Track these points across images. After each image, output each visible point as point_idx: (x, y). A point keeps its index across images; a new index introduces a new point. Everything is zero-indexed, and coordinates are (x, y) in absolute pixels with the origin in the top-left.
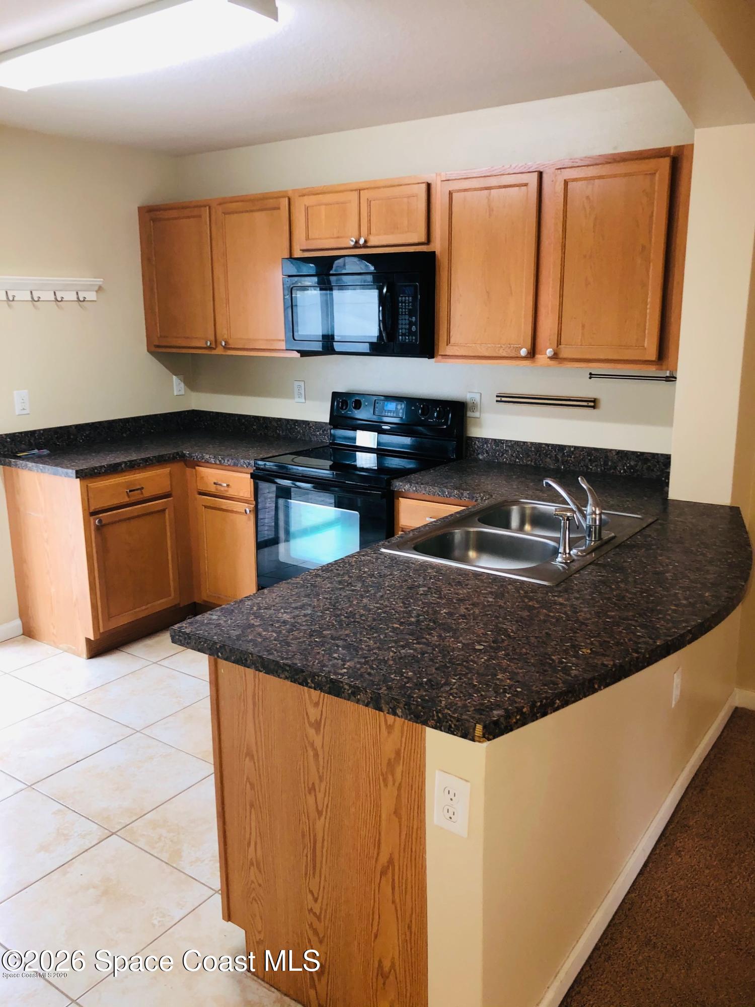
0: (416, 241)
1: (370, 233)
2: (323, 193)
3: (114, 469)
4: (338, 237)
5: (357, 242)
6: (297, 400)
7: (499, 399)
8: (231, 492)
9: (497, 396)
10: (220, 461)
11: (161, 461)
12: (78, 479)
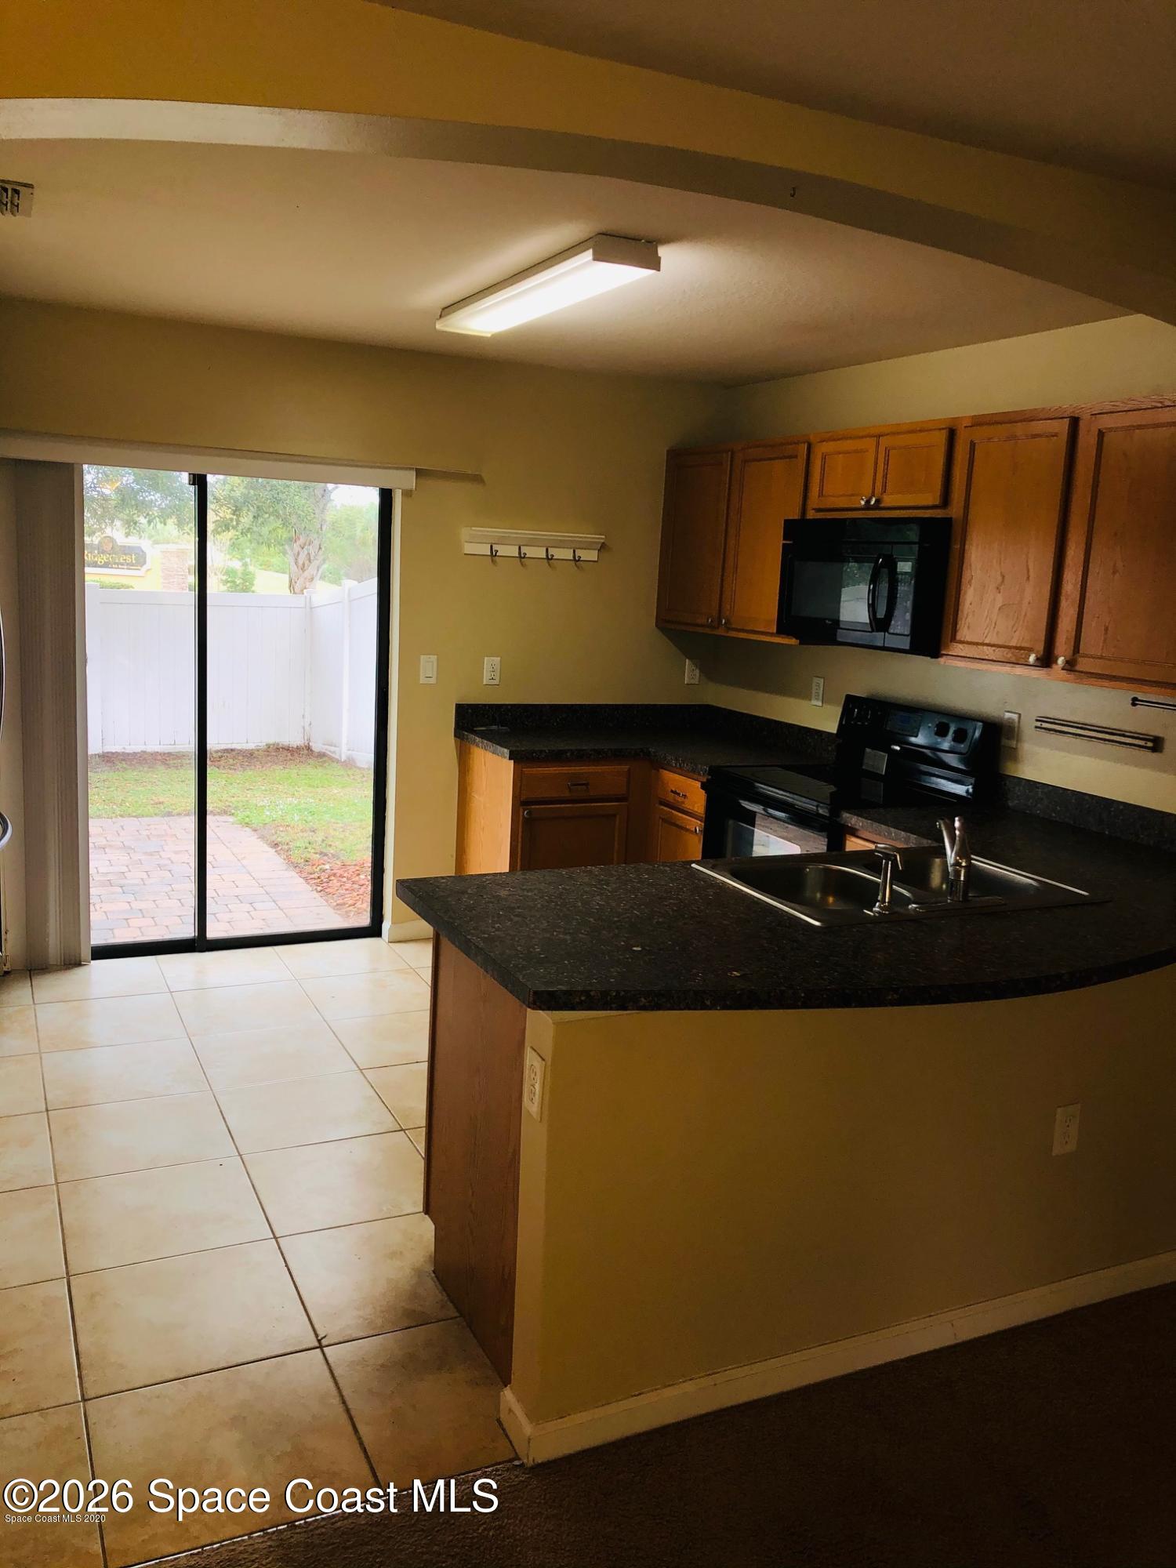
0: (930, 503)
1: (884, 491)
2: (844, 438)
3: (557, 757)
4: (852, 495)
5: (868, 502)
6: (814, 702)
7: (1039, 724)
8: (687, 806)
9: (1037, 720)
10: (680, 765)
11: (618, 756)
12: (512, 761)
